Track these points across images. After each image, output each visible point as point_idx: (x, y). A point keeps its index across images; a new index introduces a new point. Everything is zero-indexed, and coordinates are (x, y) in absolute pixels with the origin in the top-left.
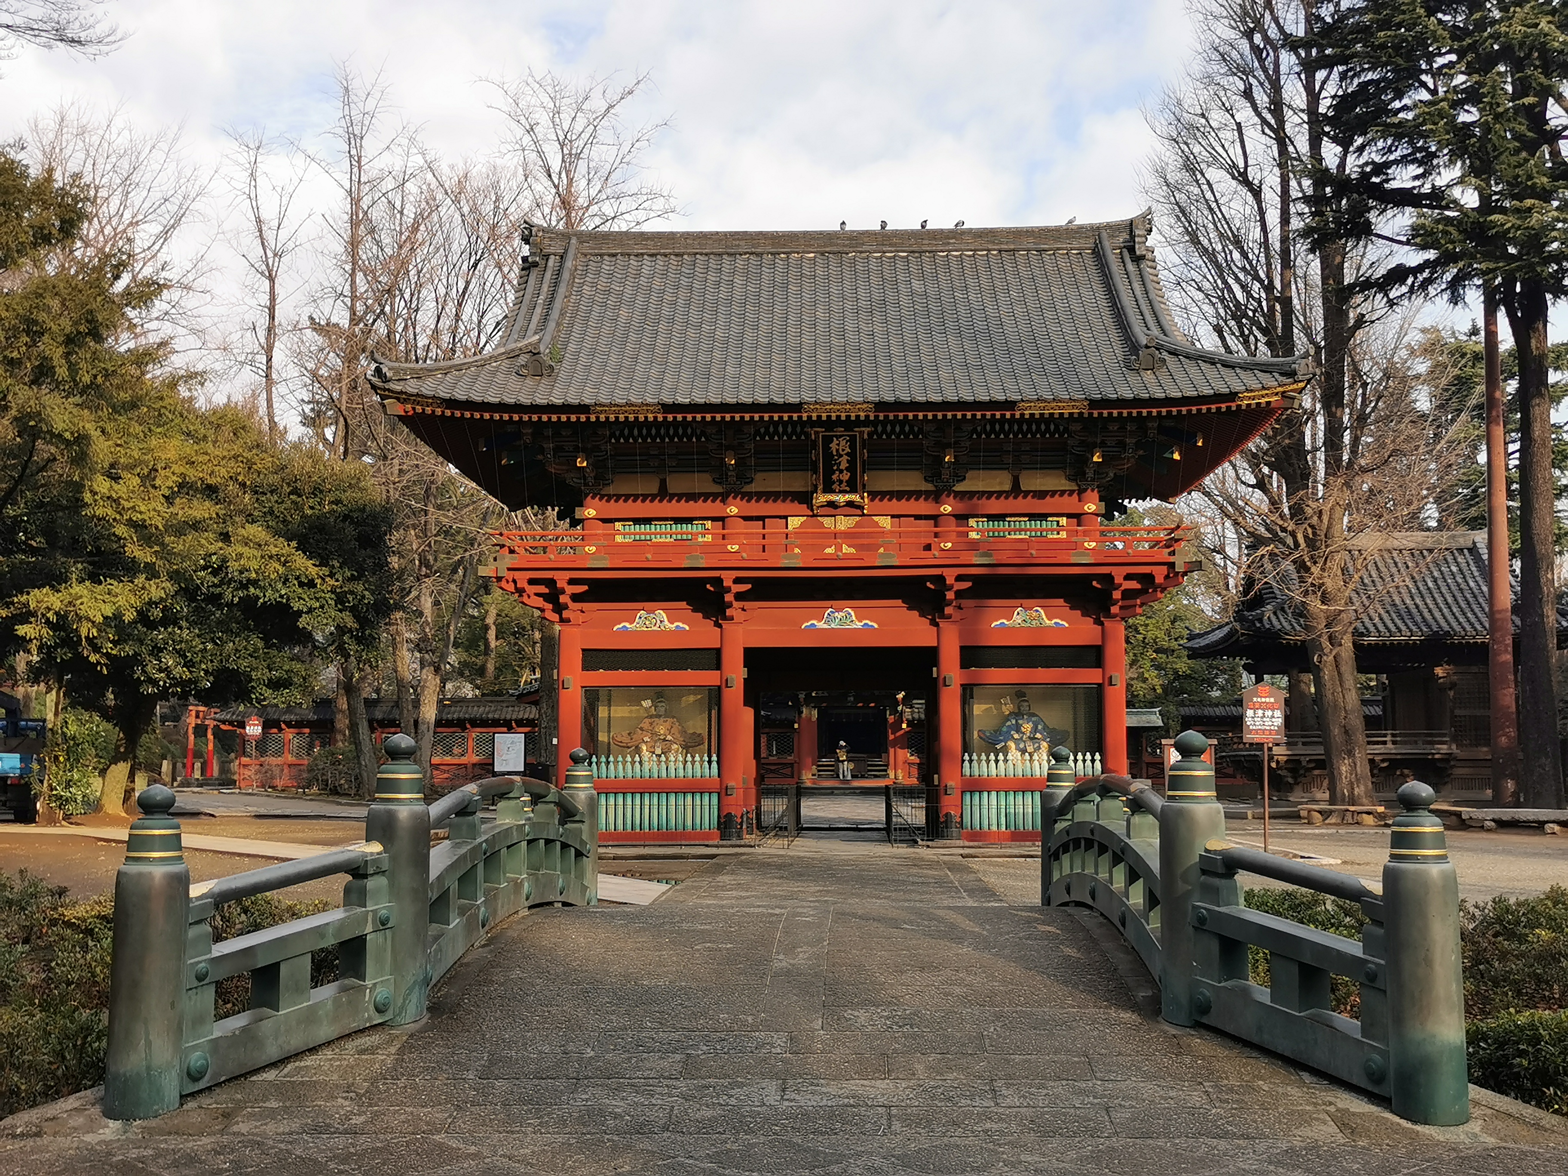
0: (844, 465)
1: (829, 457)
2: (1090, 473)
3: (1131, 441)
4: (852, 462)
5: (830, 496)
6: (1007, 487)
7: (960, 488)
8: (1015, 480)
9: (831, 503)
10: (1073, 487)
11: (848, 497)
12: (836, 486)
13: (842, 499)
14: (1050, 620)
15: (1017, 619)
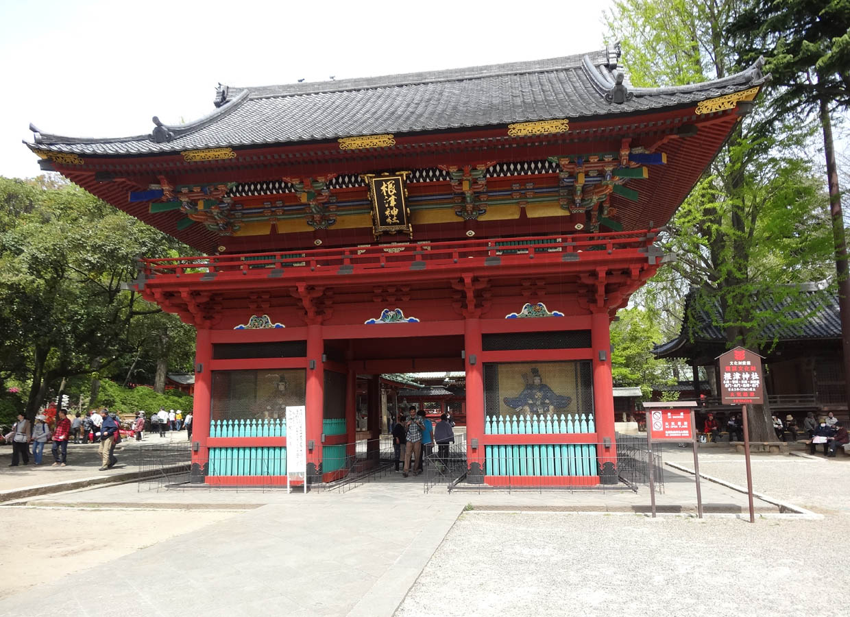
0: (393, 203)
1: (381, 197)
2: (578, 199)
3: (609, 169)
4: (398, 200)
5: (383, 228)
6: (517, 217)
7: (482, 219)
8: (523, 212)
9: (386, 233)
10: (566, 213)
11: (398, 228)
12: (389, 220)
13: (394, 229)
14: (550, 312)
15: (524, 311)
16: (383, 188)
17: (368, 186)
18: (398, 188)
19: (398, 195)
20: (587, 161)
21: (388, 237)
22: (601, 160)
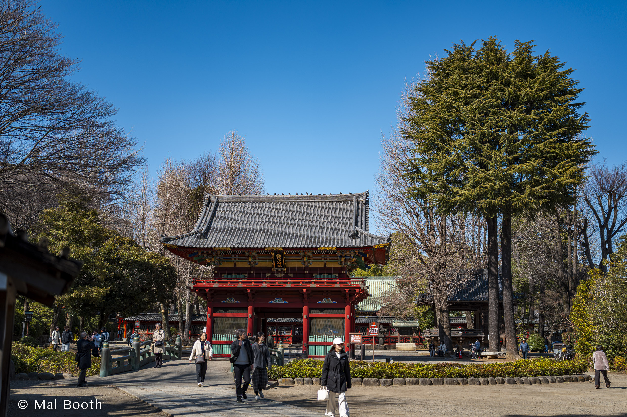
0: (280, 261)
1: (276, 259)
2: (343, 263)
3: (352, 255)
4: (282, 260)
5: (277, 269)
6: (323, 266)
7: (311, 266)
8: (325, 264)
9: (277, 270)
10: (340, 266)
11: (281, 269)
12: (278, 266)
13: (280, 269)
14: (332, 301)
15: (324, 301)
16: (277, 256)
17: (272, 256)
18: (282, 256)
19: (282, 258)
20: (346, 252)
21: (277, 272)
22: (350, 252)
